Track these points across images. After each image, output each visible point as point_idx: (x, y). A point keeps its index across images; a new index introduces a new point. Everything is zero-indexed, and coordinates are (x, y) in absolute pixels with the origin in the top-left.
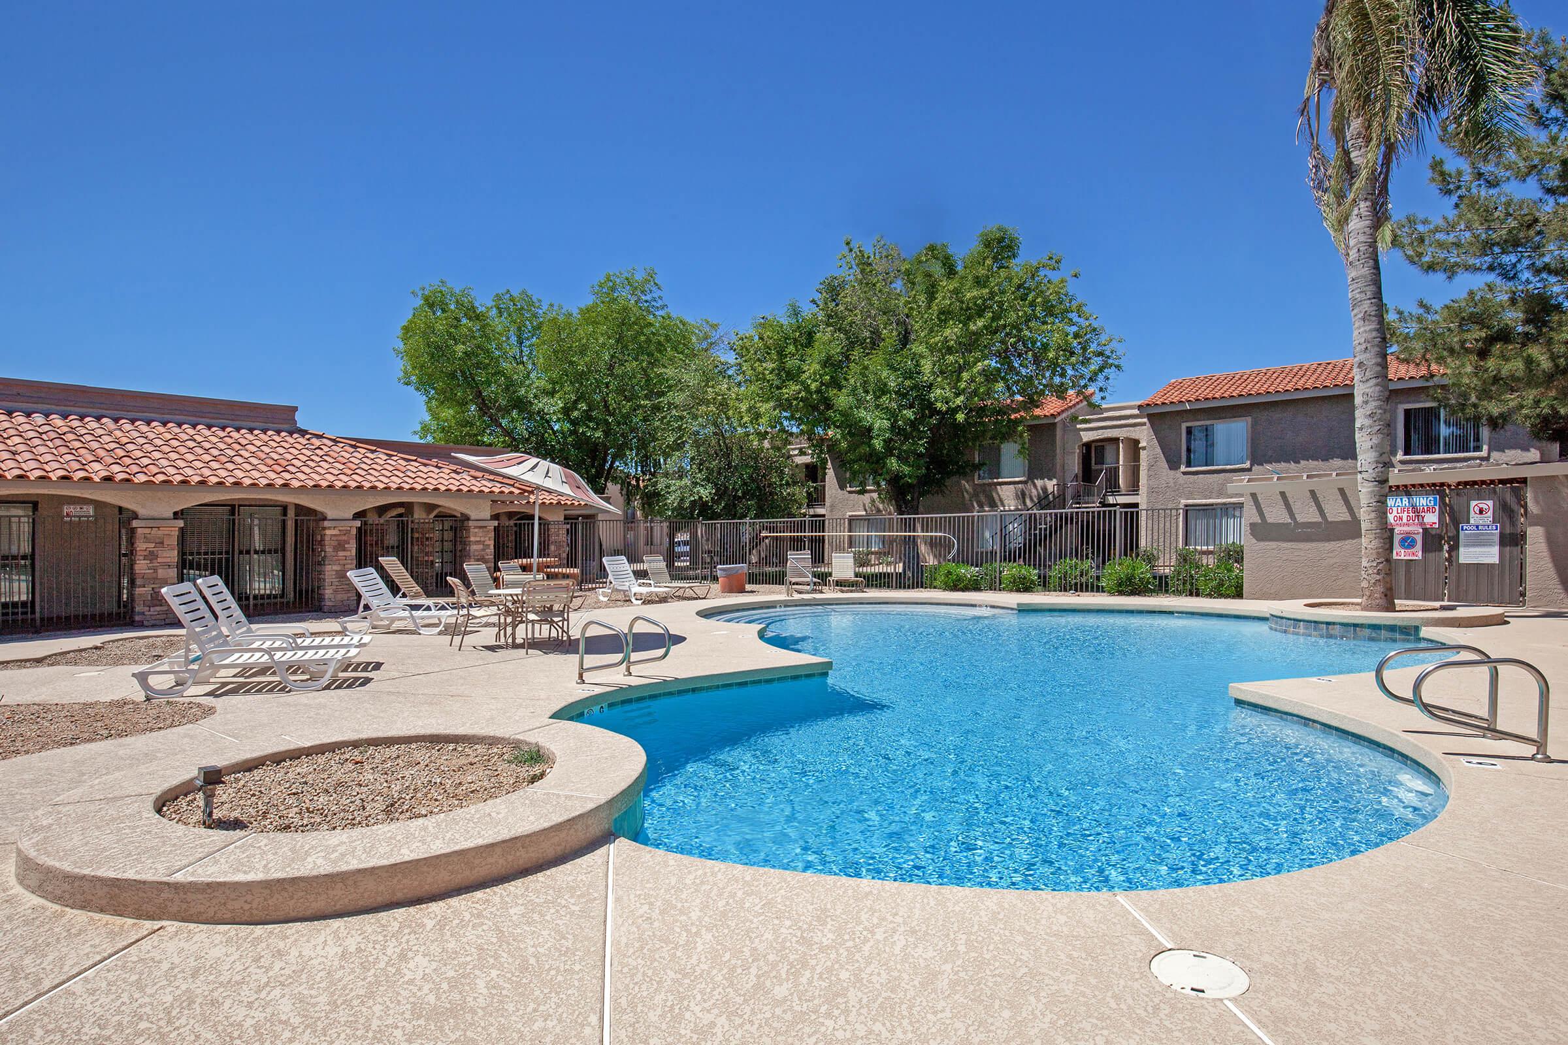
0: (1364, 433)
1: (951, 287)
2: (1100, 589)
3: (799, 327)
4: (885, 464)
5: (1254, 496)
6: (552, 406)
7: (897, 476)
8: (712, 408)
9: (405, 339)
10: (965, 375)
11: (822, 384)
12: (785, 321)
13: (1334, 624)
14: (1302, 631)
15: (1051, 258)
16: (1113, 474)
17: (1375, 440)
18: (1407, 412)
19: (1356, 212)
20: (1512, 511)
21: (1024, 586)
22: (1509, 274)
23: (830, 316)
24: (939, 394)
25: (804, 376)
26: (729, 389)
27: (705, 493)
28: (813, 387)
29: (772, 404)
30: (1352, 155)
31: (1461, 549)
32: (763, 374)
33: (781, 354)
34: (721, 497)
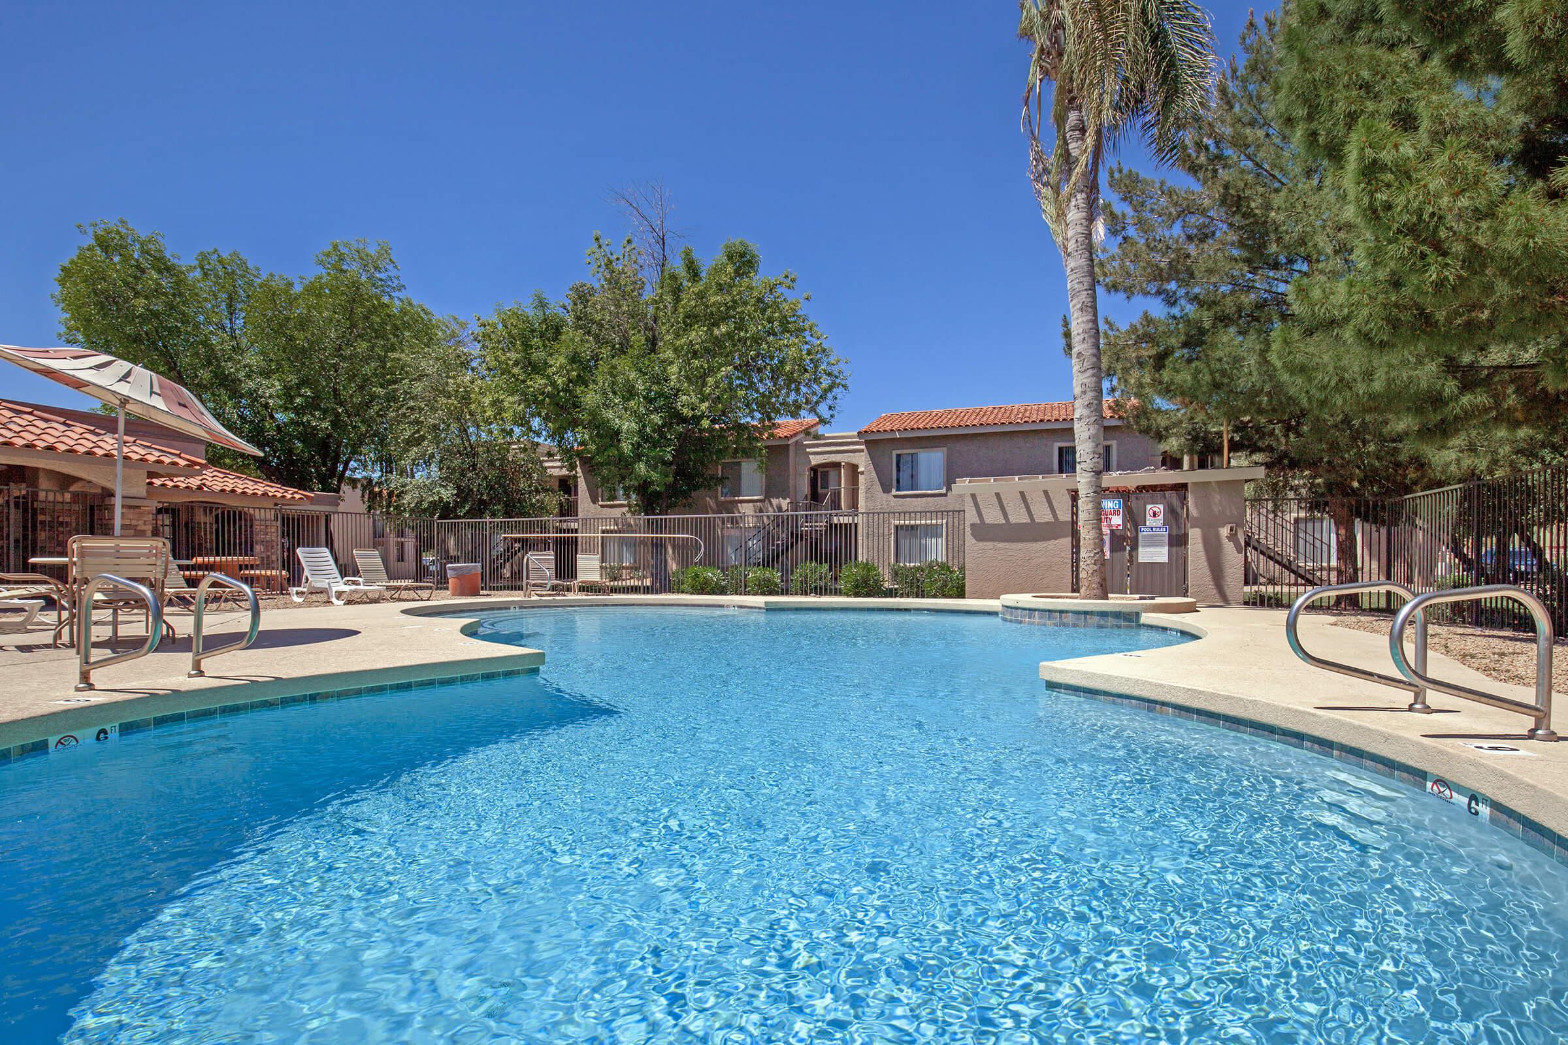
0: (1083, 423)
1: (696, 290)
2: (837, 592)
3: (545, 320)
4: (633, 468)
5: (973, 496)
6: (272, 389)
7: (645, 481)
8: (453, 401)
9: (62, 282)
10: (710, 381)
11: (570, 381)
12: (530, 313)
13: (1067, 612)
14: (1037, 620)
15: (786, 277)
16: (836, 495)
17: (1093, 431)
18: (1061, 449)
19: (1073, 203)
20: (1177, 514)
21: (767, 588)
22: (1171, 300)
23: (579, 318)
24: (685, 402)
25: (550, 371)
26: (472, 382)
27: (447, 494)
28: (560, 381)
29: (516, 398)
30: (1071, 147)
31: (1140, 549)
32: (507, 364)
33: (527, 346)
34: (465, 500)
